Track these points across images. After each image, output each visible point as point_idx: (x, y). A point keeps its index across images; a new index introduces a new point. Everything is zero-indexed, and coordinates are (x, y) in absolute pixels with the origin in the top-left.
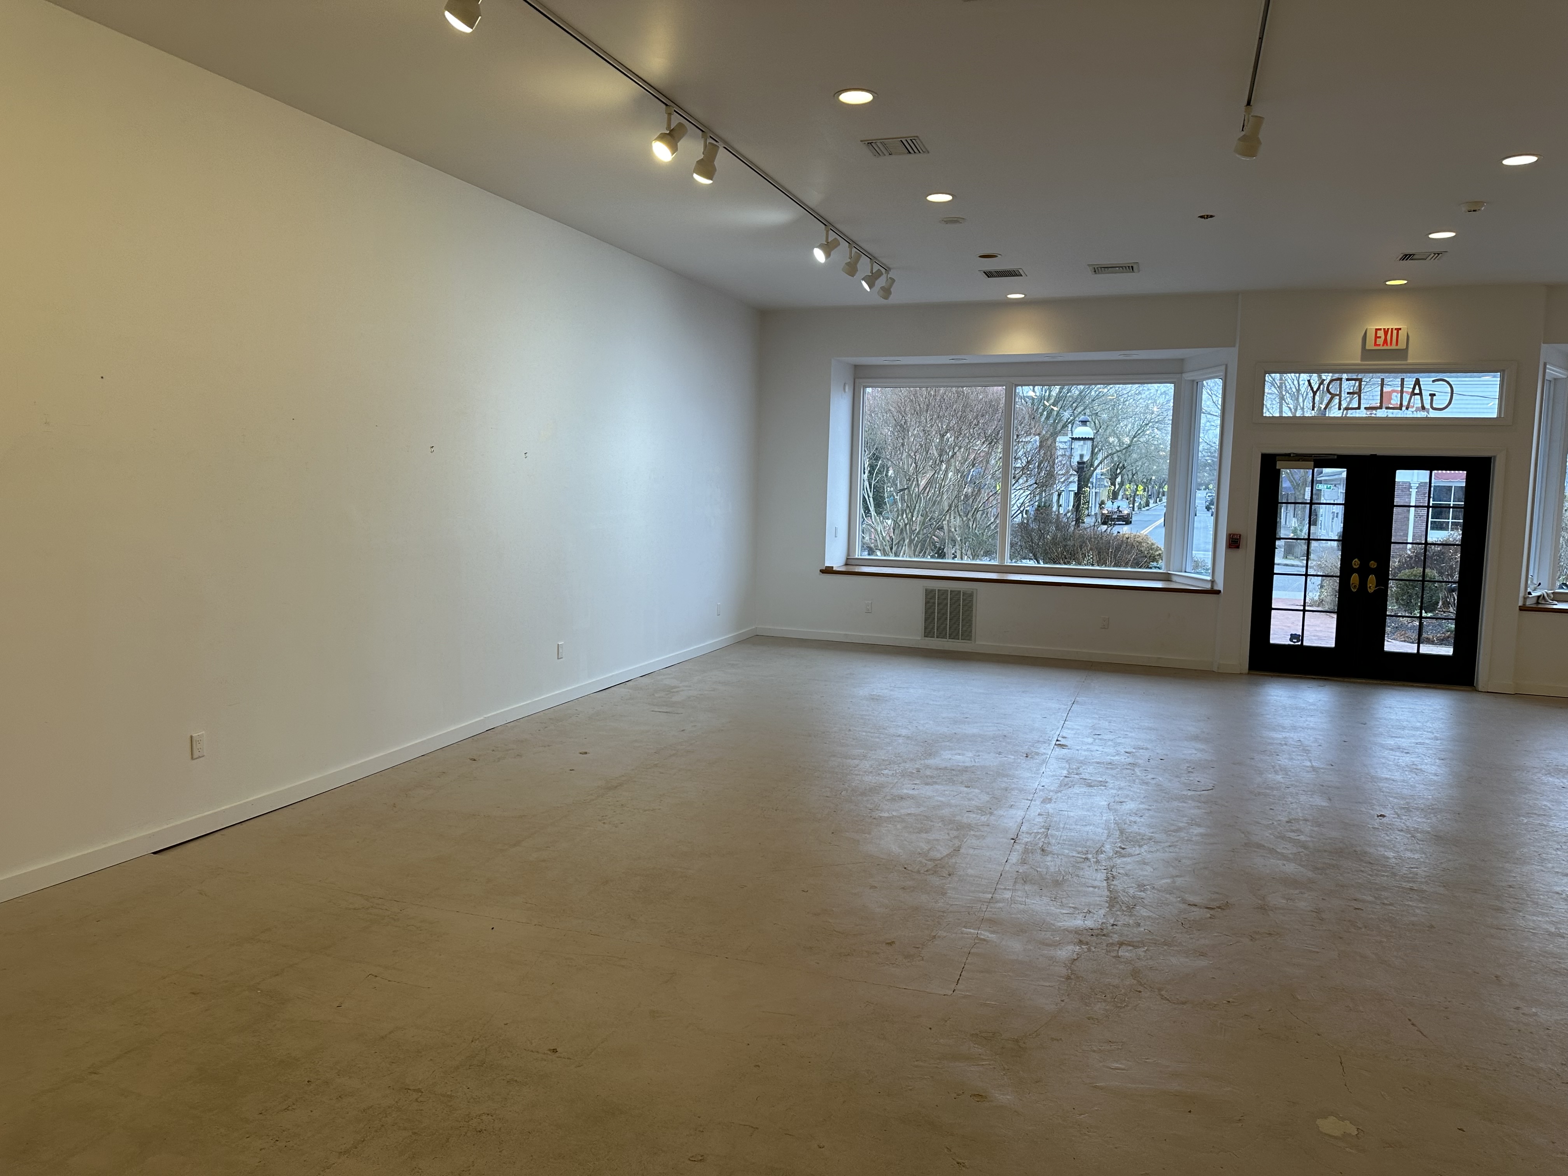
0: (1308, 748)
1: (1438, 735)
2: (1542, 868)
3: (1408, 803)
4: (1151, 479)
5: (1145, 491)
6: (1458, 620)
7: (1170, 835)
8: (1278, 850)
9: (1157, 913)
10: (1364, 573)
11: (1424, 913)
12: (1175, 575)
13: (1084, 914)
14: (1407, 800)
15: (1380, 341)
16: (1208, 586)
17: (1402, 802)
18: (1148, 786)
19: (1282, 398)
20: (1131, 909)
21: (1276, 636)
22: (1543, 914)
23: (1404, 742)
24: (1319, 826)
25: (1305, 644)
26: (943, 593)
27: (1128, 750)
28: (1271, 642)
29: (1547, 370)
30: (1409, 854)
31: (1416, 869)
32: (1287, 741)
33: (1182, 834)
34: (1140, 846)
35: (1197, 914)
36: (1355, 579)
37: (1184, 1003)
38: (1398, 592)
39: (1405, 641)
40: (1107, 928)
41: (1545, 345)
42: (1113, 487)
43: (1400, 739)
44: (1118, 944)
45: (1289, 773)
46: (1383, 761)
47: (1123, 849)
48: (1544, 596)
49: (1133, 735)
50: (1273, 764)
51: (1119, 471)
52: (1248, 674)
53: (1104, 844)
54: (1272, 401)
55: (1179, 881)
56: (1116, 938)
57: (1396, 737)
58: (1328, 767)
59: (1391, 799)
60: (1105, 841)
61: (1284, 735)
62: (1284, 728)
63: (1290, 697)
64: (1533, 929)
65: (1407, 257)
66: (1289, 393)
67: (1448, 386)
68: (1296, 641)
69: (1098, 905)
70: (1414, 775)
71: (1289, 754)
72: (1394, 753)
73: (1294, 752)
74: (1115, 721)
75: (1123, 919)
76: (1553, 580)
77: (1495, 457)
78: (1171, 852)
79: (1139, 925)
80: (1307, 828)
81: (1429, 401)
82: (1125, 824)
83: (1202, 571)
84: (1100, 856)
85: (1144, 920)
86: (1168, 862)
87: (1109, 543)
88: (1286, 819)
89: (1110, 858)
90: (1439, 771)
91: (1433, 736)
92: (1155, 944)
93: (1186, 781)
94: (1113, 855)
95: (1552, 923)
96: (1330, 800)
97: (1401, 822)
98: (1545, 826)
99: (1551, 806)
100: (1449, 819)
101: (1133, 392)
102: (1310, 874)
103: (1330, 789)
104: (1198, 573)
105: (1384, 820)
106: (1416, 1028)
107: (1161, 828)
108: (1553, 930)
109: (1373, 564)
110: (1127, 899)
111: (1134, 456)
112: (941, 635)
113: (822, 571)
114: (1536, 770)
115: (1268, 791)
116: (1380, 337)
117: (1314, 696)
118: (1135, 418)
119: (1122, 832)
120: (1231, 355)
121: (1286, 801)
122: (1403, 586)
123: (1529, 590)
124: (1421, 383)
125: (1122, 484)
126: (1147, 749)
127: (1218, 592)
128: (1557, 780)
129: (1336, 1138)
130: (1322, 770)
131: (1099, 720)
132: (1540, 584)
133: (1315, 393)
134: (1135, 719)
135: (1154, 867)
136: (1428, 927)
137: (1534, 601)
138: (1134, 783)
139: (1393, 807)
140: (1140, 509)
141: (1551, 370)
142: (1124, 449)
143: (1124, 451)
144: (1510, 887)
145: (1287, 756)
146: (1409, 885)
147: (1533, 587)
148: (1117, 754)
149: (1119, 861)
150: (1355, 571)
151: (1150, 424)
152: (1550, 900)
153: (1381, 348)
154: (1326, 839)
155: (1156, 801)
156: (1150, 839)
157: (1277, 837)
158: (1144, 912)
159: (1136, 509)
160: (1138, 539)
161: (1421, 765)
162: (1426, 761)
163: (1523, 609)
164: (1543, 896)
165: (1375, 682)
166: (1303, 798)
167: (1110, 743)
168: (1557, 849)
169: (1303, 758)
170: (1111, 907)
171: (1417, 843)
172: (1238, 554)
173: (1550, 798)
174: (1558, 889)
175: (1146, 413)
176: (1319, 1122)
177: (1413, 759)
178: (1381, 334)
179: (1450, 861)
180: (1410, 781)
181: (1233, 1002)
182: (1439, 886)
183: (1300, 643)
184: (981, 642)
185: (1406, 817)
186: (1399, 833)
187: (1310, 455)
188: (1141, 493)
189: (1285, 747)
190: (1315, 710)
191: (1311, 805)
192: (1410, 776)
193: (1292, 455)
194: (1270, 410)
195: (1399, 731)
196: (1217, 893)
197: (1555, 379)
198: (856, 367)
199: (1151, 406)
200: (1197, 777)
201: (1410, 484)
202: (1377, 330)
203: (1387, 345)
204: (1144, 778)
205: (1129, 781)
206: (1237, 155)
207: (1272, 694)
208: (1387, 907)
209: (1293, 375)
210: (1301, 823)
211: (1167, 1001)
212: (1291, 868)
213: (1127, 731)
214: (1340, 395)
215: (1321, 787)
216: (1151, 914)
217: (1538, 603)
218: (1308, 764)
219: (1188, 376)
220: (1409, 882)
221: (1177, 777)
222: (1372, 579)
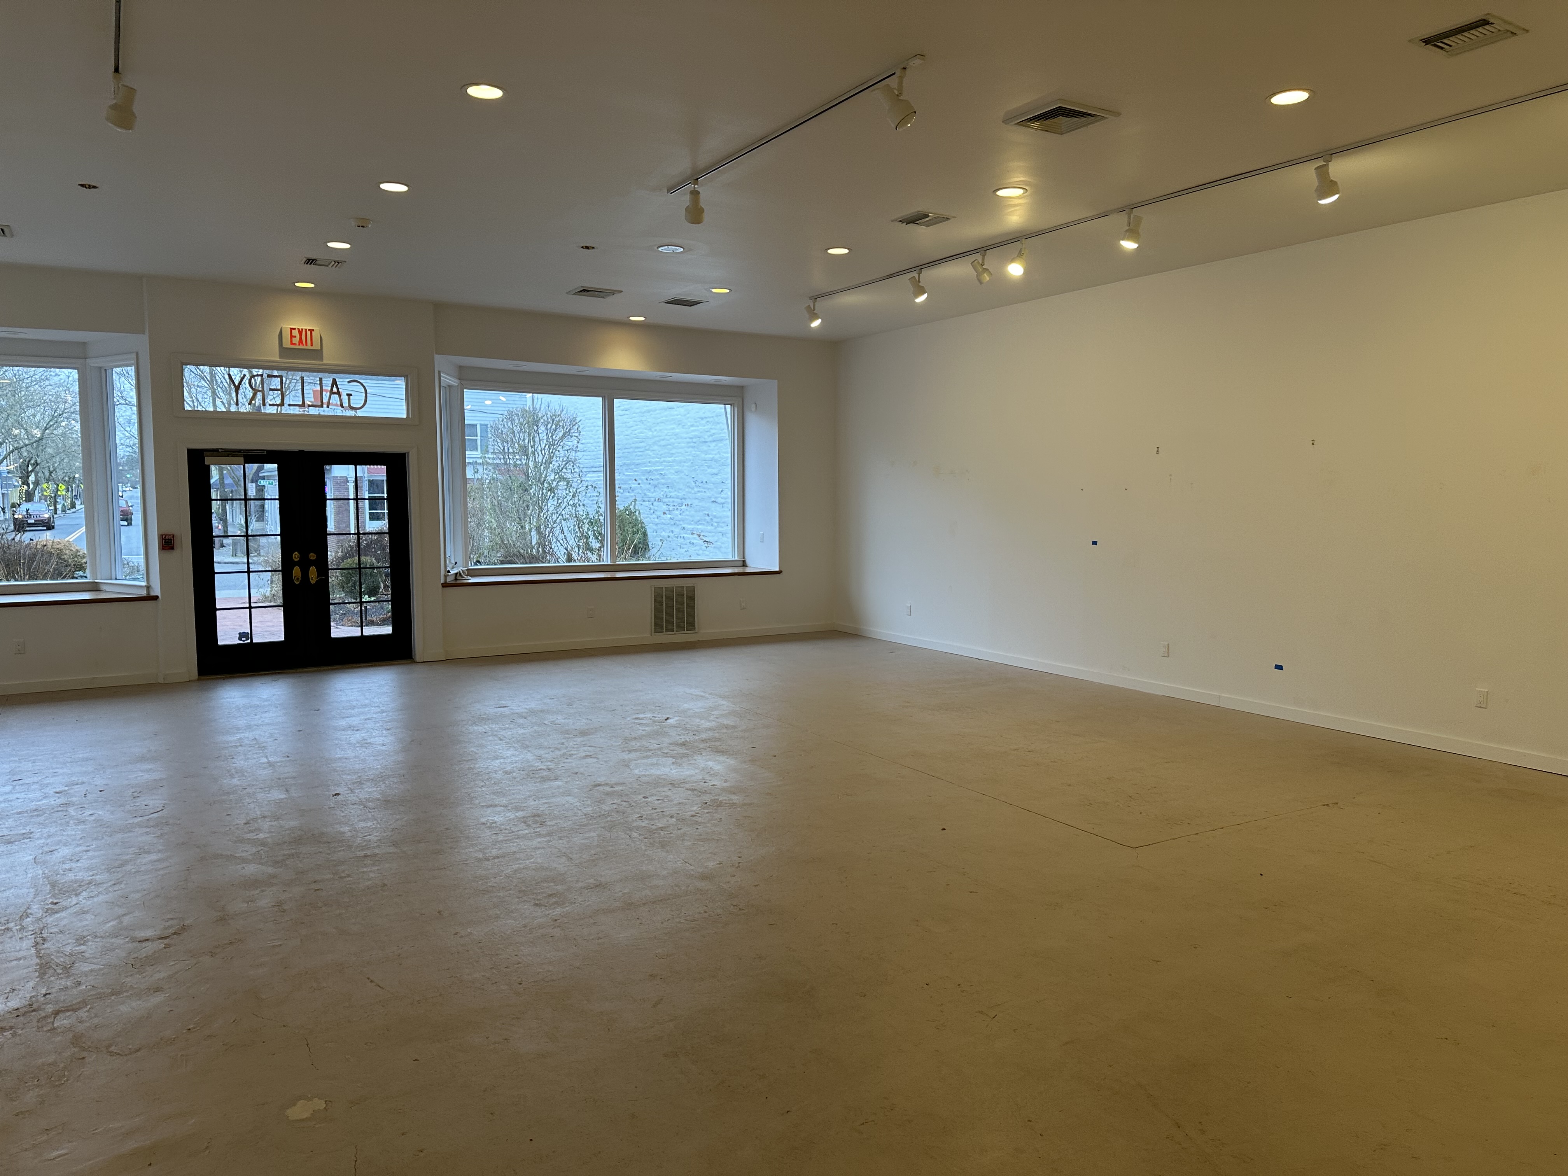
0: (264, 745)
1: (384, 708)
2: (472, 806)
3: (360, 777)
4: (74, 477)
5: (68, 491)
6: (393, 601)
7: (114, 872)
8: (237, 855)
9: (101, 963)
10: (305, 565)
11: (377, 875)
12: (105, 583)
13: (6, 995)
14: (359, 775)
15: (296, 340)
16: (144, 593)
17: (354, 777)
18: (86, 825)
19: (214, 393)
20: (67, 969)
21: (227, 636)
22: (472, 845)
23: (355, 721)
24: (277, 819)
25: (254, 641)
27: (58, 790)
28: (220, 643)
29: (442, 378)
30: (362, 824)
31: (368, 837)
32: (242, 742)
33: (129, 867)
34: (77, 895)
35: (150, 948)
36: (297, 571)
37: (138, 1050)
38: (343, 581)
39: (352, 626)
40: (37, 1001)
41: (437, 355)
42: (25, 487)
43: (351, 719)
44: (53, 1014)
45: (245, 774)
46: (337, 742)
47: (56, 904)
48: (460, 574)
49: (65, 770)
50: (228, 768)
51: (30, 468)
52: (198, 680)
53: (30, 905)
54: (203, 395)
55: (126, 920)
56: (50, 1008)
57: (347, 717)
58: (284, 759)
59: (344, 777)
60: (32, 901)
61: (238, 736)
62: (238, 729)
63: (243, 697)
64: (466, 861)
65: (310, 261)
66: (220, 387)
67: (362, 387)
68: (245, 639)
69: (24, 978)
70: (364, 749)
71: (245, 755)
72: (345, 733)
73: (250, 751)
74: (40, 759)
75: (58, 984)
76: (467, 559)
77: (408, 453)
78: (115, 891)
79: (79, 984)
80: (266, 825)
81: (347, 401)
82: (57, 875)
83: (139, 577)
84: (26, 920)
85: (86, 976)
86: (113, 903)
87: (20, 553)
88: (245, 821)
89: (39, 920)
90: (387, 741)
91: (379, 710)
92: (100, 998)
93: (131, 808)
94: (42, 915)
95: (480, 850)
96: (287, 791)
97: (354, 796)
98: (472, 769)
99: (477, 751)
100: (396, 783)
101: (37, 377)
102: (271, 870)
103: (287, 780)
104: (134, 579)
105: (339, 798)
106: (374, 984)
107: (103, 867)
108: (481, 856)
109: (312, 556)
110: (62, 960)
111: (49, 450)
114: (464, 723)
115: (223, 797)
116: (295, 337)
117: (268, 691)
118: (44, 407)
119: (53, 885)
120: (141, 342)
121: (243, 803)
122: (347, 574)
123: (448, 569)
124: (338, 383)
125: (37, 483)
126: (83, 783)
127: (156, 598)
128: (481, 728)
129: (307, 1119)
130: (278, 764)
131: (21, 763)
132: (456, 563)
133: (237, 388)
134: (66, 753)
135: (96, 913)
136: (381, 887)
137: (453, 578)
138: (68, 826)
139: (346, 783)
140: (65, 511)
141: (443, 377)
142: (35, 442)
143: (35, 444)
144: (447, 829)
145: (242, 757)
146: (362, 854)
147: (451, 566)
148: (45, 798)
149: (50, 920)
150: (296, 564)
151: (65, 415)
152: (478, 831)
153: (297, 347)
154: (285, 831)
155: (96, 839)
156: (90, 883)
157: (236, 842)
158: (86, 967)
159: (59, 512)
160: (58, 546)
161: (370, 738)
162: (374, 734)
163: (445, 585)
164: (473, 829)
165: (326, 668)
166: (260, 796)
167: (35, 786)
168: (482, 786)
169: (259, 756)
170: (42, 975)
171: (369, 812)
172: (174, 554)
173: (476, 744)
174: (483, 820)
175: (58, 402)
176: (289, 1112)
177: (363, 735)
178: (296, 333)
179: (397, 820)
180: (361, 756)
181: (194, 1028)
182: (389, 846)
183: (249, 641)
185: (359, 790)
186: (352, 807)
187: (239, 451)
188: (64, 493)
189: (240, 748)
190: (269, 705)
191: (268, 801)
192: (361, 752)
193: (220, 451)
194: (202, 404)
195: (350, 711)
196: (172, 919)
197: (449, 386)
199: (63, 394)
200: (144, 801)
201: (347, 478)
202: (291, 329)
203: (303, 344)
204: (80, 816)
205: (61, 825)
206: (110, 124)
207: (225, 697)
208: (344, 879)
209: (222, 368)
210: (259, 821)
211: (118, 1056)
212: (251, 869)
213: (57, 768)
214: (262, 391)
215: (278, 781)
216: (94, 967)
217: (456, 579)
218: (265, 760)
219: (93, 363)
220: (362, 850)
221: (120, 806)
222: (313, 570)
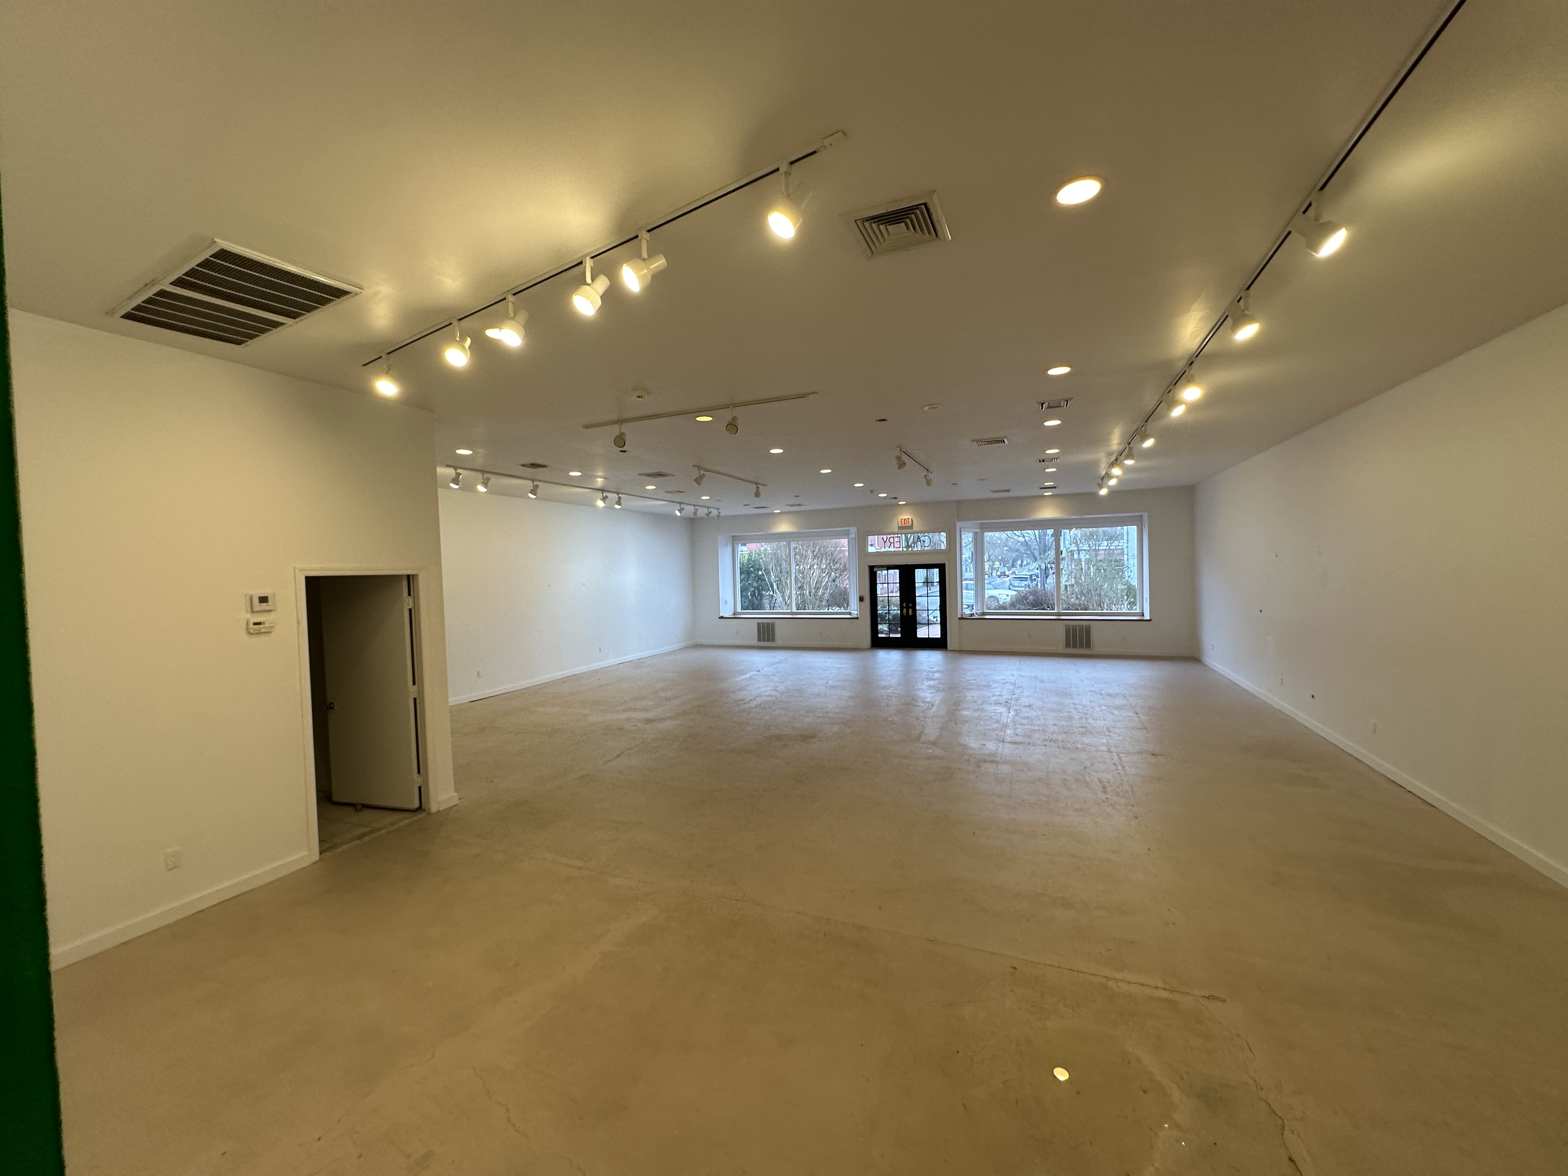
6: (941, 624)
10: (908, 608)
15: (903, 523)
16: (855, 617)
21: (880, 634)
26: (763, 624)
28: (879, 636)
36: (905, 610)
39: (924, 633)
41: (957, 522)
52: (871, 649)
67: (929, 538)
76: (965, 610)
77: (947, 563)
81: (923, 544)
91: (936, 666)
101: (840, 540)
109: (910, 605)
112: (764, 640)
113: (719, 618)
120: (853, 530)
123: (960, 612)
124: (920, 537)
127: (859, 619)
133: (885, 543)
150: (904, 607)
153: (904, 525)
163: (960, 619)
165: (914, 649)
172: (863, 603)
178: (903, 520)
183: (888, 636)
184: (779, 642)
187: (885, 565)
193: (880, 566)
195: (923, 665)
197: (958, 533)
198: (733, 536)
202: (901, 519)
203: (906, 524)
207: (879, 656)
214: (894, 543)
222: (910, 610)
